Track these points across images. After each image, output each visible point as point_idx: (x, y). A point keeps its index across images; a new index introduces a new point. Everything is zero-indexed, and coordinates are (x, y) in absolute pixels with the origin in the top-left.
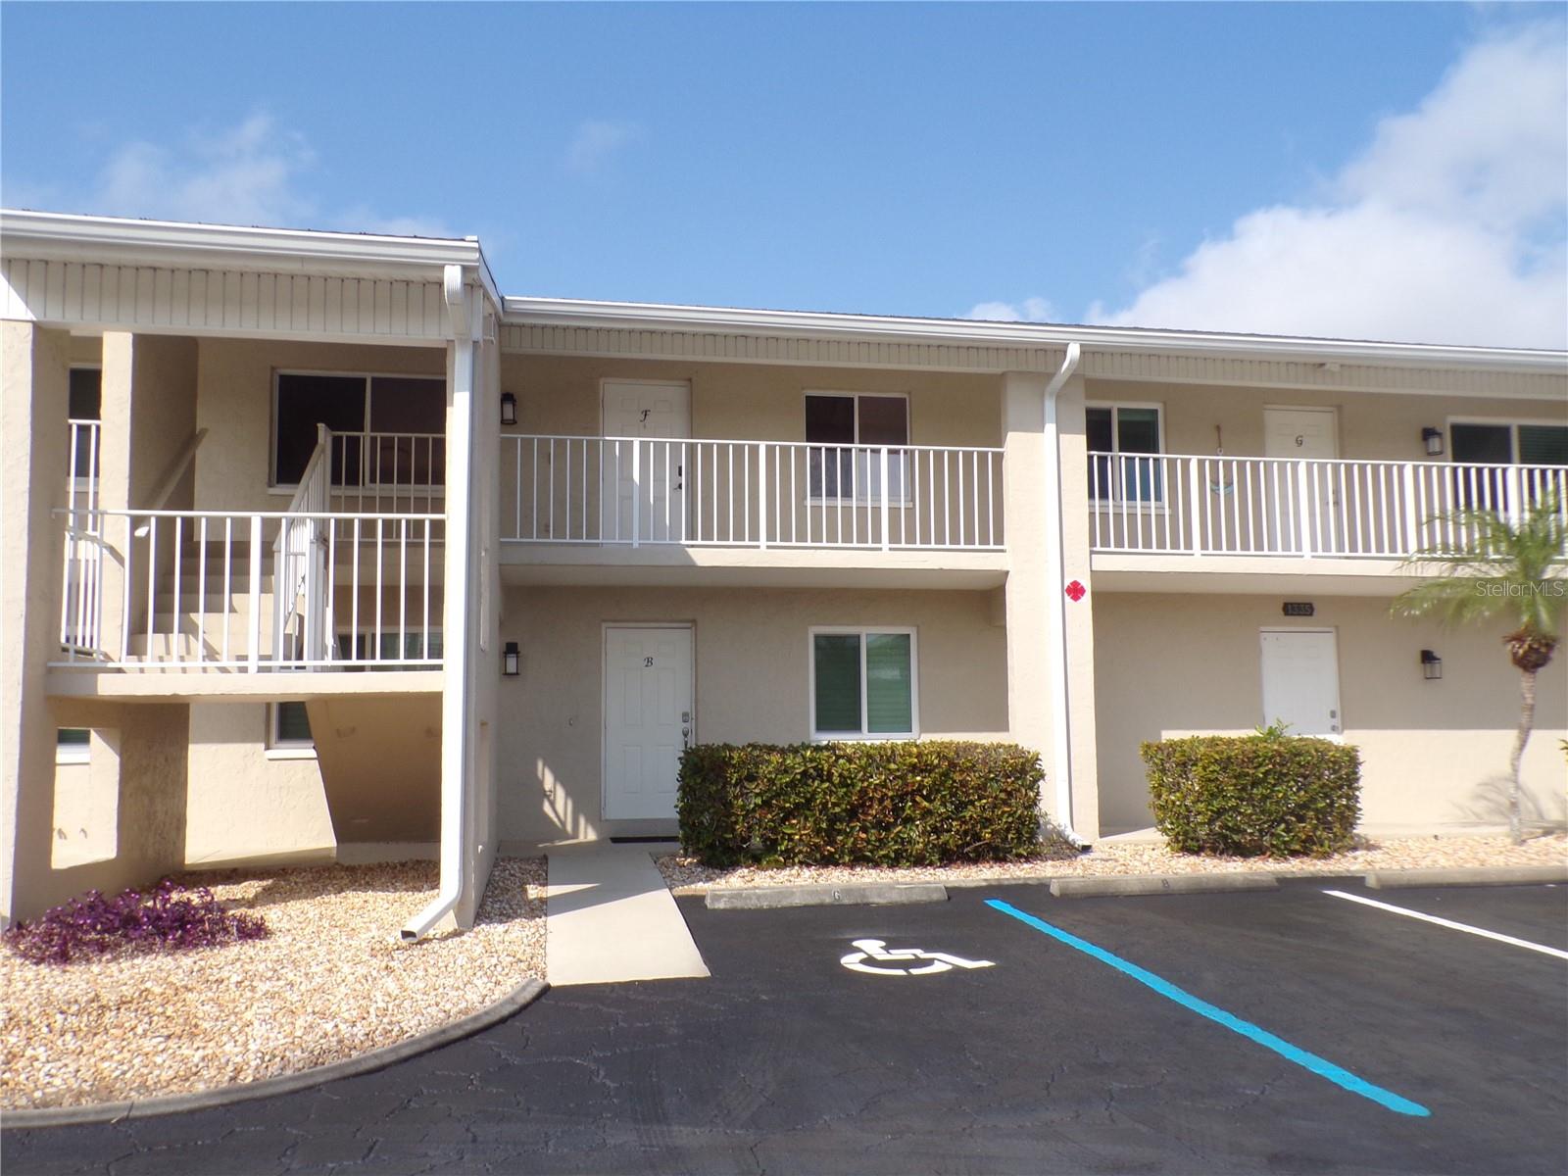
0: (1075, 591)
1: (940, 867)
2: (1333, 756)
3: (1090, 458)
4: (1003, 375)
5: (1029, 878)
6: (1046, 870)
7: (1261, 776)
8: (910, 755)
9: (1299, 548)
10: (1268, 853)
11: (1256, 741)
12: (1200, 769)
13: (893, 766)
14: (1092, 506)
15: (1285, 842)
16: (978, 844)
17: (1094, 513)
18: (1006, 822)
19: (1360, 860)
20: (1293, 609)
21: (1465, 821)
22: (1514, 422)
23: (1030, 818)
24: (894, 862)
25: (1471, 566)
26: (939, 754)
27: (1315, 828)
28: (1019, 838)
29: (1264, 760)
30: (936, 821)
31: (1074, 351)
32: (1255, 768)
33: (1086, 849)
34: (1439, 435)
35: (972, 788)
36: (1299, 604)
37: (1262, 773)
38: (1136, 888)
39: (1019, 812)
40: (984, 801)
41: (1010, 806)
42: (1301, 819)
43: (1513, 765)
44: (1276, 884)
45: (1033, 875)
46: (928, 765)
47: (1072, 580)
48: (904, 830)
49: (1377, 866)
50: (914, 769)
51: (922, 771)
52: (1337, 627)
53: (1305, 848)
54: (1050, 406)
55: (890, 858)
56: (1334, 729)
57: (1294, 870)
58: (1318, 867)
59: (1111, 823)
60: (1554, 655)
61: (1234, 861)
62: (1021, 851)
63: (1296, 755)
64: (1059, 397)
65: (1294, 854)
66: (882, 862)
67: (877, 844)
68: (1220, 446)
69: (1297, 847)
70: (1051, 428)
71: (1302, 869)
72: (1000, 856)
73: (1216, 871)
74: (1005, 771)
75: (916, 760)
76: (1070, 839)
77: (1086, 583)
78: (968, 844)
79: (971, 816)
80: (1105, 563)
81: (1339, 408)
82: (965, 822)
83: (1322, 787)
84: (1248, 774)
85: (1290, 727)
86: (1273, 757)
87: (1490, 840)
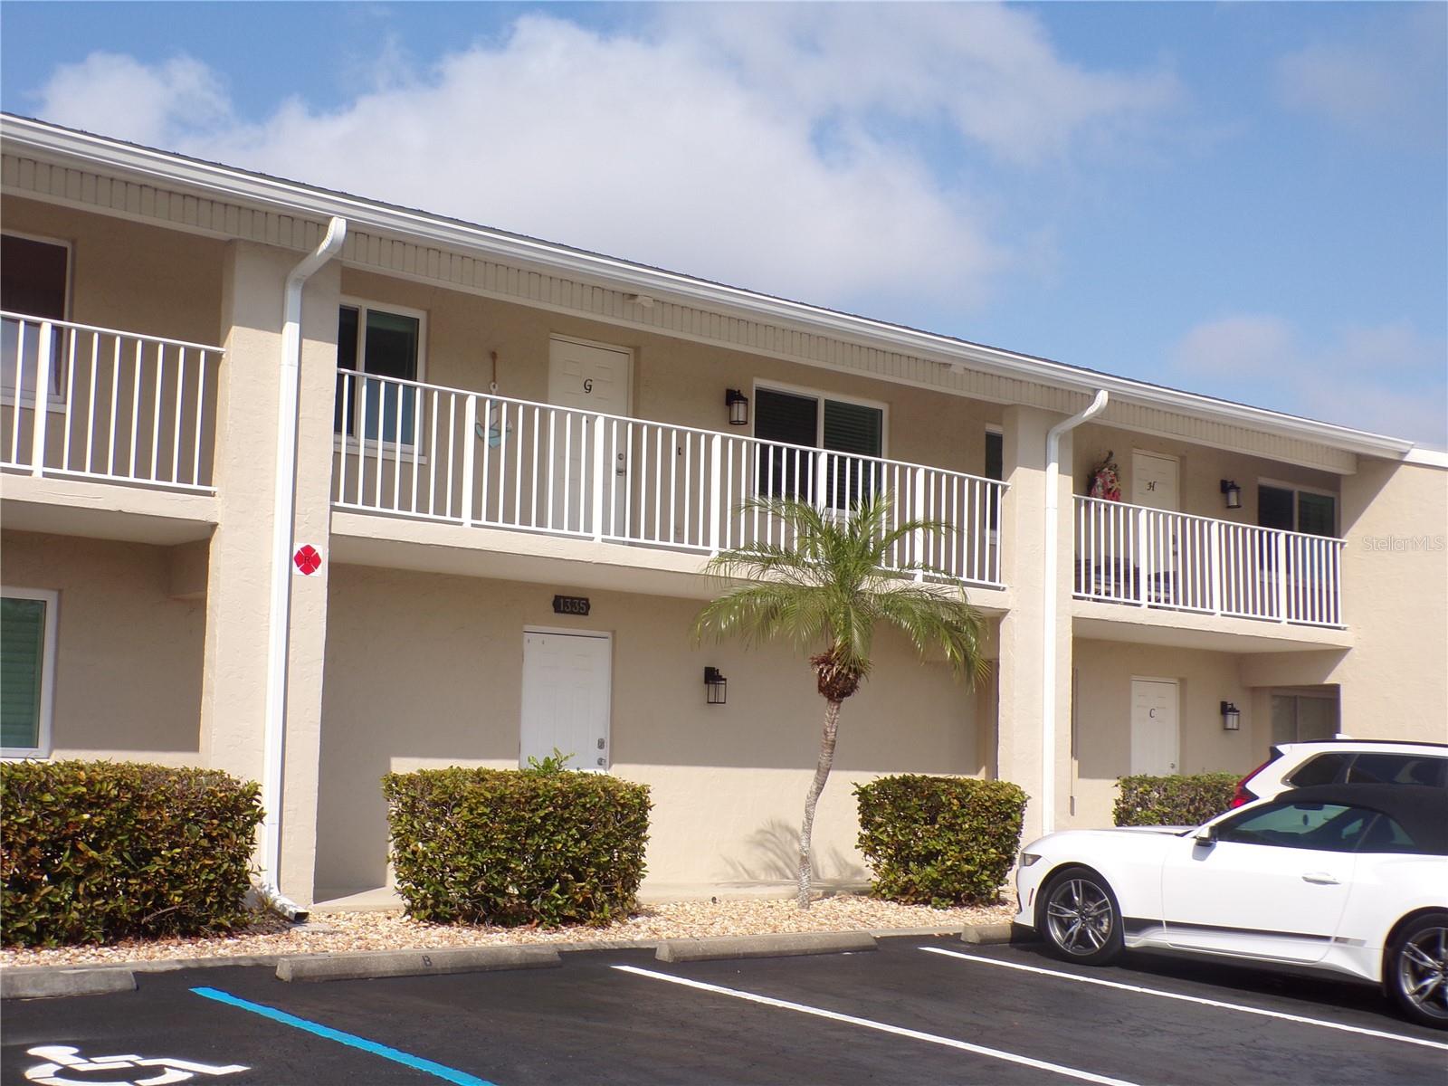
0: (306, 560)
1: (104, 945)
2: (623, 797)
3: (340, 377)
4: (231, 242)
5: (240, 958)
6: (259, 947)
7: (539, 821)
8: (76, 782)
9: (589, 528)
10: (536, 921)
11: (533, 777)
12: (465, 812)
13: (48, 798)
14: (337, 443)
15: (557, 907)
16: (161, 911)
17: (340, 453)
18: (205, 881)
19: (644, 928)
20: (565, 603)
21: (736, 881)
22: (822, 396)
23: (240, 876)
24: (36, 940)
25: (783, 571)
26: (119, 781)
27: (595, 889)
28: (220, 903)
29: (544, 801)
30: (105, 879)
31: (337, 228)
32: (533, 811)
33: (301, 918)
34: (745, 400)
35: (162, 832)
36: (572, 598)
37: (541, 818)
38: (390, 967)
39: (225, 866)
40: (178, 850)
41: (213, 858)
42: (579, 878)
43: (807, 812)
44: (559, 959)
45: (244, 954)
46: (102, 797)
47: (303, 545)
48: (56, 891)
49: (664, 935)
50: (79, 802)
51: (91, 805)
52: (614, 632)
53: (582, 914)
54: (293, 297)
55: (30, 933)
56: (600, 762)
57: (571, 941)
58: (597, 938)
59: (331, 883)
60: (862, 682)
61: (497, 932)
62: (222, 920)
63: (580, 796)
64: (308, 287)
65: (568, 921)
66: (17, 940)
67: (13, 912)
68: (494, 381)
69: (573, 913)
70: (292, 329)
71: (580, 940)
72: (191, 930)
73: (478, 944)
74: (211, 808)
75: (84, 790)
76: (278, 904)
77: (322, 551)
78: (148, 912)
79: (157, 872)
80: (350, 525)
81: (637, 349)
82: (146, 881)
83: (607, 836)
84: (523, 819)
85: (570, 758)
86: (555, 796)
87: (773, 903)
